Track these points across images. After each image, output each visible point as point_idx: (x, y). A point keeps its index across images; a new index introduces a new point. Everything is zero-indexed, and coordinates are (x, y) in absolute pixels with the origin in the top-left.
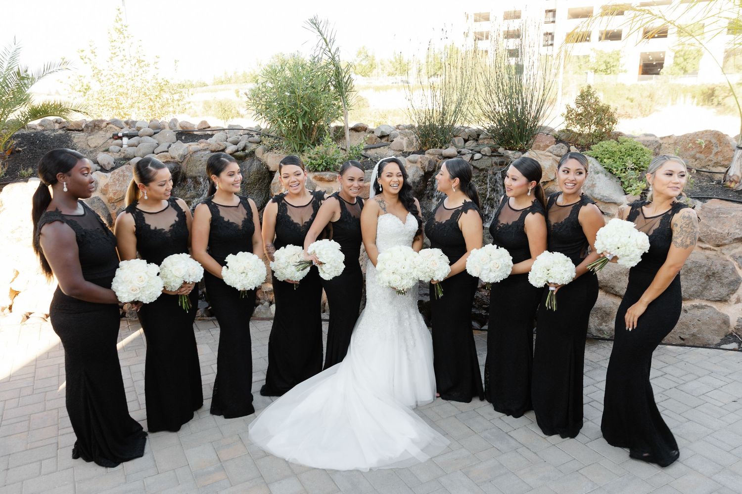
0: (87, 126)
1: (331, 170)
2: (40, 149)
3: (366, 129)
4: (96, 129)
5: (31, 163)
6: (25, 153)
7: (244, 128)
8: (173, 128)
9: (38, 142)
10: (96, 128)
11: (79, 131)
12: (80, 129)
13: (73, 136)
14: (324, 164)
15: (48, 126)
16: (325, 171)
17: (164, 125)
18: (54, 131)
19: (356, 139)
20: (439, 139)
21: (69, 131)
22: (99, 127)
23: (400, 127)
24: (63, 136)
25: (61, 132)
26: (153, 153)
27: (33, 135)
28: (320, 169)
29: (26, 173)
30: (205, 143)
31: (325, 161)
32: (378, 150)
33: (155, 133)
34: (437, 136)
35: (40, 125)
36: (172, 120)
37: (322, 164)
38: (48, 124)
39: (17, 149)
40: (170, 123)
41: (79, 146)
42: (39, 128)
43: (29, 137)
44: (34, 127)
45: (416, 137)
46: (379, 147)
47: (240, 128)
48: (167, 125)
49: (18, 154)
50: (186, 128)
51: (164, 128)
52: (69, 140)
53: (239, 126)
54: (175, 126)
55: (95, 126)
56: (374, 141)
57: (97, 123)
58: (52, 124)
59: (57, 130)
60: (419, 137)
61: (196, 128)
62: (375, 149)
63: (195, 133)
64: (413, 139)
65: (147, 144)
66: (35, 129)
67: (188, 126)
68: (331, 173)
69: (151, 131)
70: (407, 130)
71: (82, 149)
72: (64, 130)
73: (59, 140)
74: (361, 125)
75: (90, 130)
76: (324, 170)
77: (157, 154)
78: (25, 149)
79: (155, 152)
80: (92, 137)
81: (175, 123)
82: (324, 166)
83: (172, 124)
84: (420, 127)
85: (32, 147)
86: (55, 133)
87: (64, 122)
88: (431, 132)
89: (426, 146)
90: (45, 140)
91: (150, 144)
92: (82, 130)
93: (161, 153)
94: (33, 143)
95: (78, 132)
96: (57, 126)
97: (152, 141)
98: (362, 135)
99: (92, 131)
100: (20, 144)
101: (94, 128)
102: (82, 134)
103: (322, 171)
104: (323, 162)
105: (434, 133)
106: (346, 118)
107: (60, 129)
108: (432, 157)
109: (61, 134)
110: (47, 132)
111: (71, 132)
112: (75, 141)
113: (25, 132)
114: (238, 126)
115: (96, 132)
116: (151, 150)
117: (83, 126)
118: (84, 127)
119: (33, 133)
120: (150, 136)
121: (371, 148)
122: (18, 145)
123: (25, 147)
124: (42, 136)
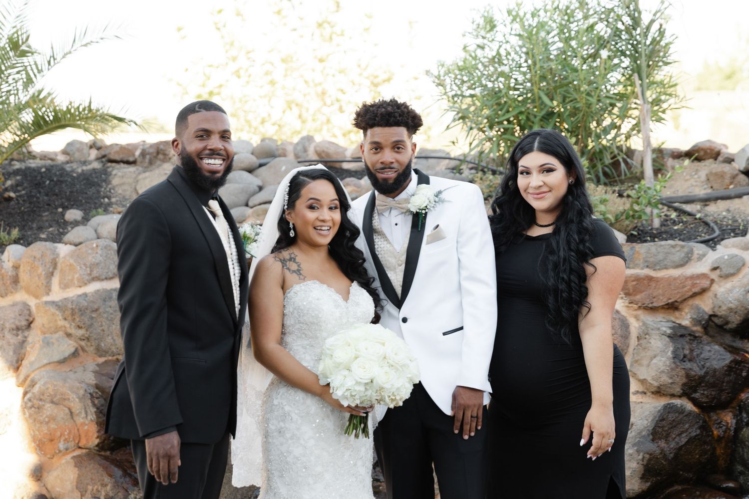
0: (143, 154)
2: (47, 195)
3: (718, 154)
4: (160, 160)
5: (24, 220)
6: (19, 203)
7: (452, 156)
8: (300, 154)
9: (48, 182)
10: (161, 156)
11: (128, 163)
12: (131, 159)
13: (114, 172)
15: (77, 155)
17: (284, 150)
18: (85, 163)
19: (688, 177)
21: (109, 164)
22: (165, 154)
24: (96, 173)
25: (97, 165)
26: (247, 205)
27: (43, 170)
29: (7, 237)
30: (355, 185)
32: (735, 204)
33: (261, 165)
35: (64, 152)
36: (303, 139)
38: (79, 150)
39: (6, 195)
40: (297, 144)
41: (120, 191)
42: (61, 158)
43: (36, 174)
44: (53, 156)
46: (740, 196)
47: (443, 155)
48: (290, 149)
49: (6, 204)
50: (328, 155)
51: (285, 155)
52: (105, 181)
53: (443, 151)
54: (305, 150)
55: (158, 153)
56: (727, 181)
57: (162, 147)
58: (86, 150)
59: (90, 163)
61: (349, 155)
62: (728, 201)
63: (346, 166)
65: (237, 186)
66: (52, 160)
67: (331, 150)
69: (254, 160)
71: (124, 197)
72: (102, 162)
73: (87, 179)
74: (708, 145)
75: (147, 160)
77: (252, 208)
78: (20, 196)
79: (250, 204)
80: (147, 174)
81: (307, 144)
83: (300, 148)
85: (34, 192)
86: (85, 168)
87: (107, 147)
90: (62, 179)
91: (241, 186)
92: (134, 163)
93: (260, 204)
94: (38, 185)
95: (126, 166)
96: (94, 153)
97: (253, 181)
98: (708, 167)
99: (151, 163)
100: (17, 185)
101: (156, 157)
102: (131, 169)
107: (97, 159)
109: (94, 169)
110: (72, 165)
111: (114, 164)
112: (115, 181)
113: (33, 165)
114: (440, 151)
115: (160, 166)
116: (243, 199)
117: (137, 153)
118: (139, 156)
119: (45, 166)
120: (250, 171)
121: (716, 199)
122: (14, 188)
123: (23, 192)
124: (58, 173)
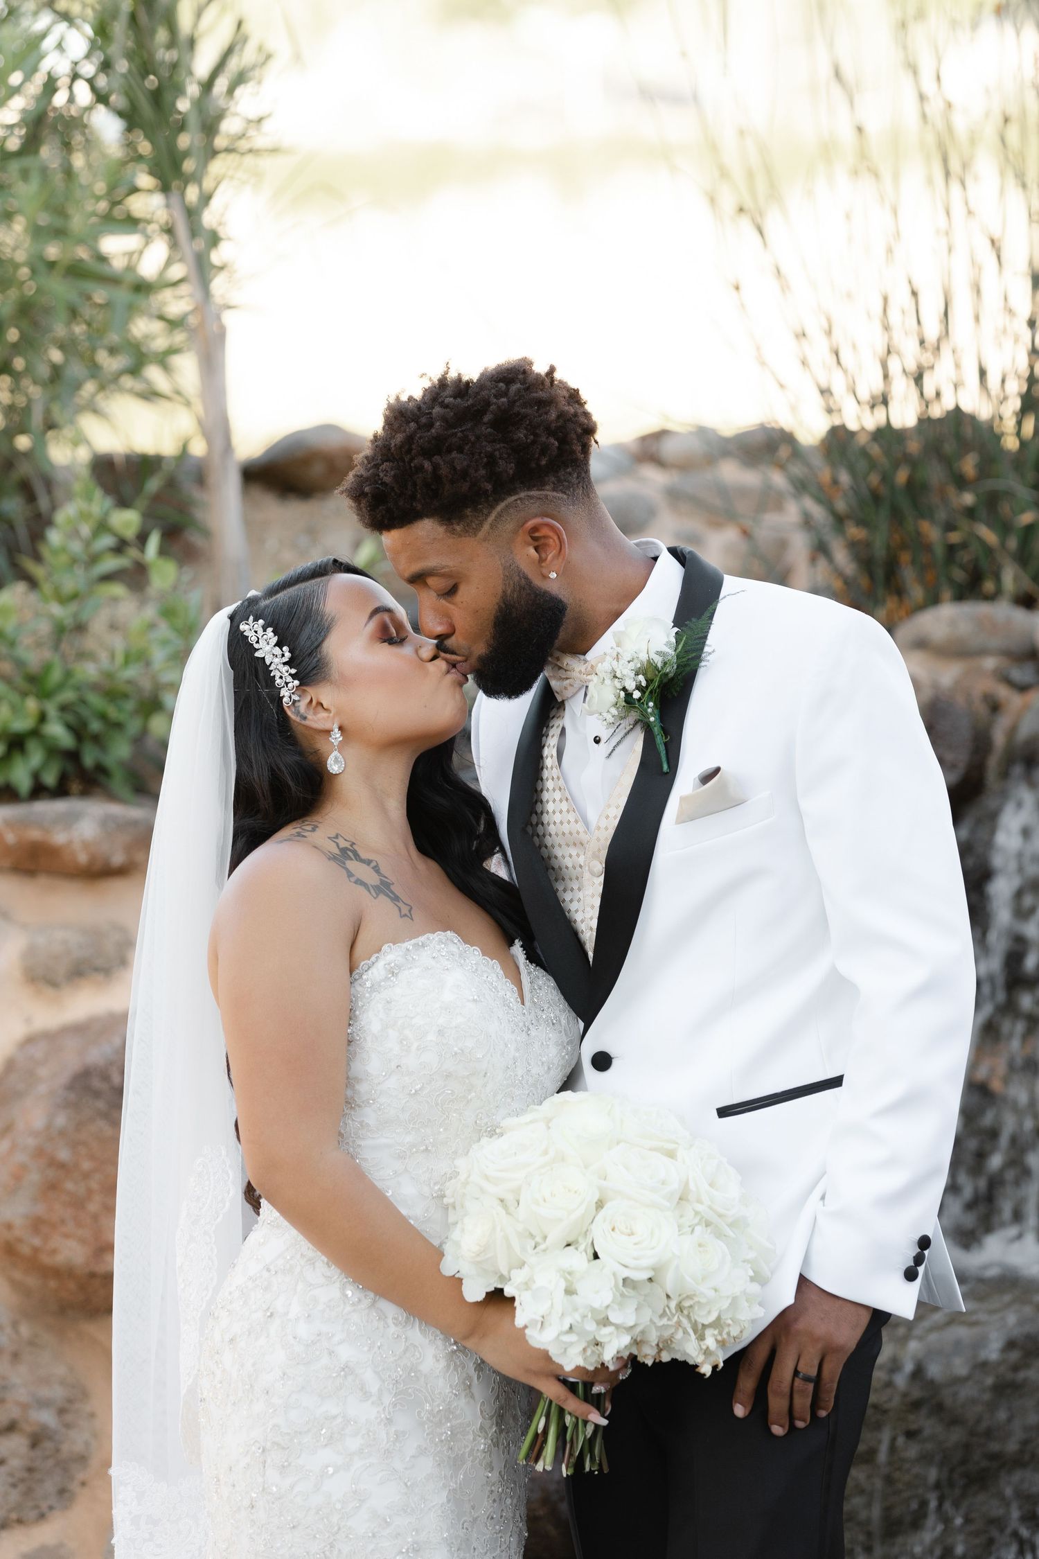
1: (118, 783)
14: (57, 730)
16: (61, 791)
20: (1005, 528)
23: (669, 449)
28: (20, 774)
31: (64, 708)
34: (991, 503)
37: (35, 733)
45: (807, 522)
60: (839, 520)
64: (782, 545)
68: (115, 809)
70: (731, 472)
74: (327, 441)
76: (50, 779)
82: (53, 751)
84: (839, 440)
88: (935, 474)
89: (900, 592)
103: (39, 791)
104: (43, 718)
105: (961, 482)
106: (211, 364)
108: (948, 674)
